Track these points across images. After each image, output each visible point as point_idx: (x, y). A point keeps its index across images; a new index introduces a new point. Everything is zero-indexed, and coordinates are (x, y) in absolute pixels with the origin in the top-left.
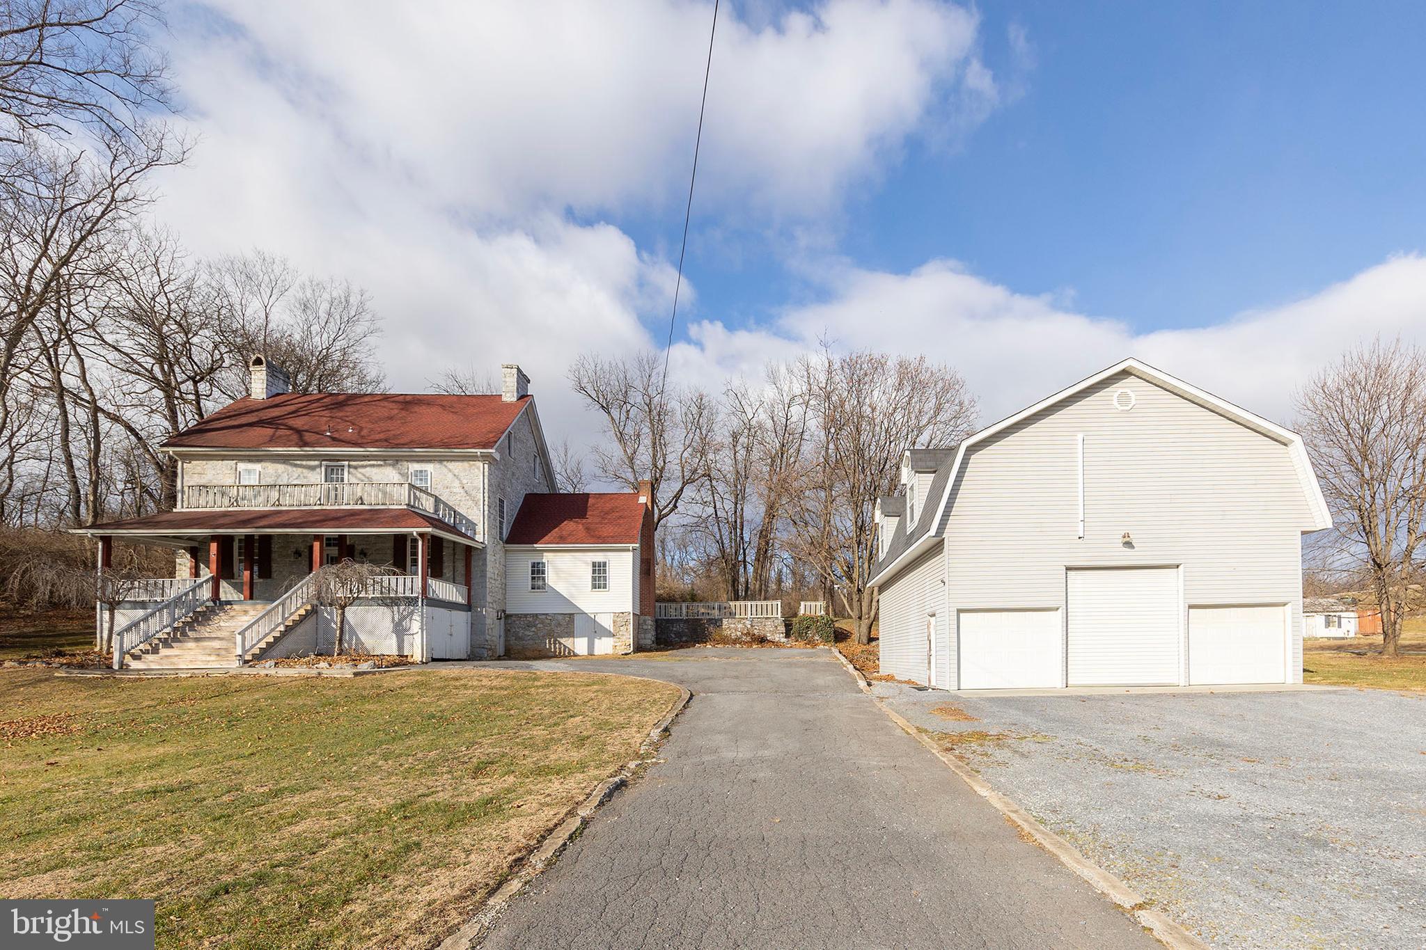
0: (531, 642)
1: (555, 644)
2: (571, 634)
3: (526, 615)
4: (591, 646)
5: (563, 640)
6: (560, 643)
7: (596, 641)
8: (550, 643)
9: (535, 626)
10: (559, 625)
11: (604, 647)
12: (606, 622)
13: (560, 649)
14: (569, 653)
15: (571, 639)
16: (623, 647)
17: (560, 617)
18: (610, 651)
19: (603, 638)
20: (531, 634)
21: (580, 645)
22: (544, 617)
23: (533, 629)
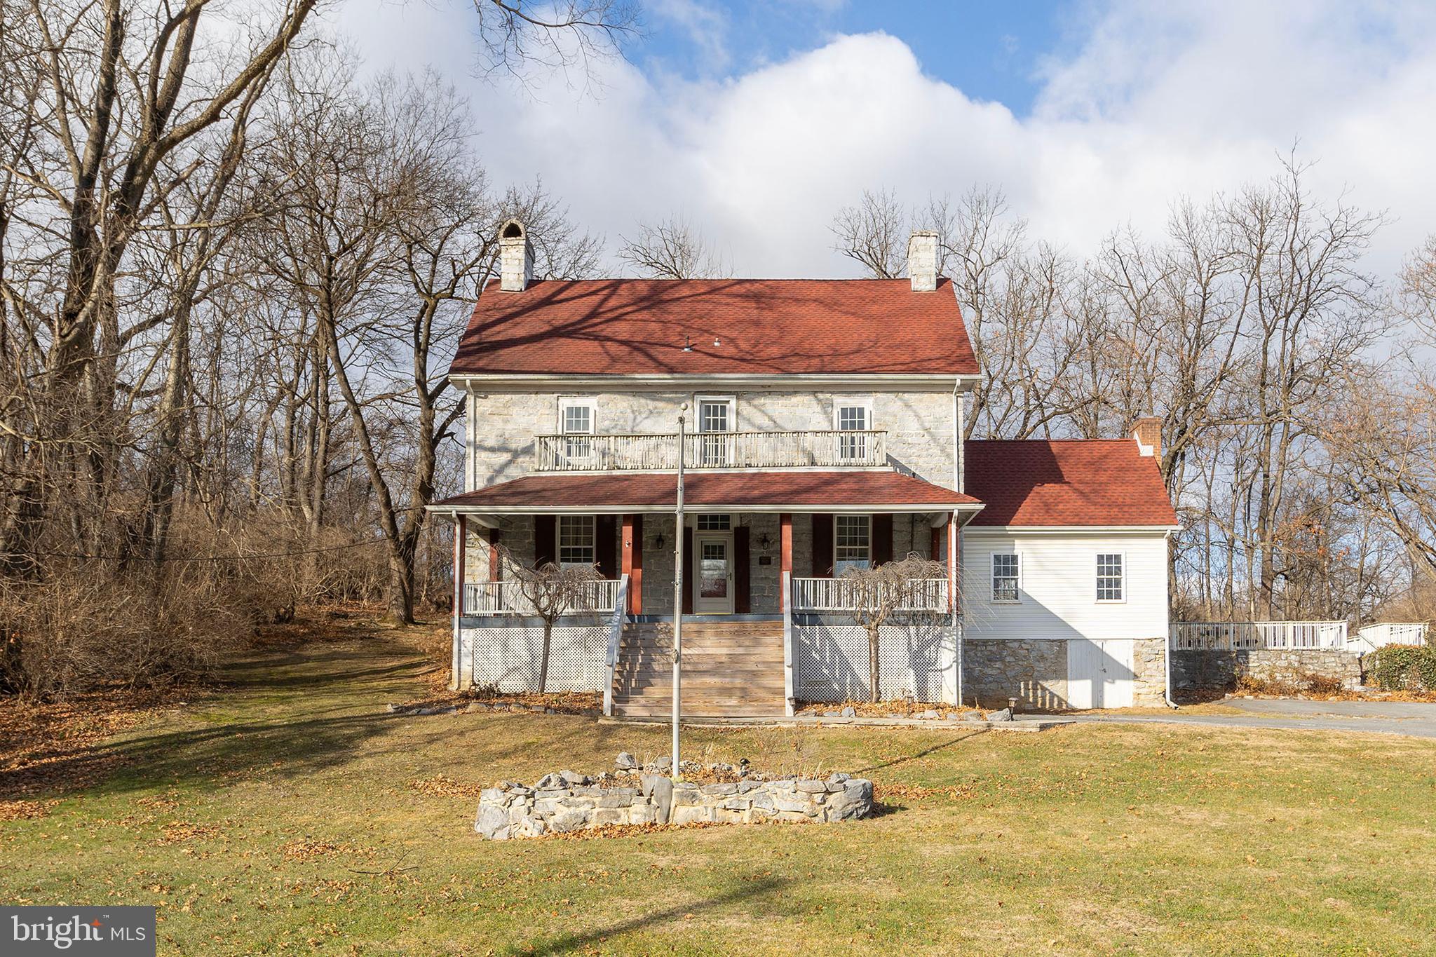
0: (994, 686)
1: (1035, 689)
2: (1060, 673)
3: (985, 642)
4: (1098, 694)
5: (1046, 684)
6: (1044, 689)
7: (1107, 686)
8: (1027, 689)
9: (1002, 660)
10: (1042, 658)
11: (1119, 695)
12: (1122, 654)
13: (1043, 698)
14: (1060, 704)
15: (1062, 683)
16: (1152, 696)
17: (1044, 646)
18: (1129, 703)
19: (1118, 682)
20: (995, 672)
21: (1077, 692)
22: (1016, 645)
23: (998, 665)
